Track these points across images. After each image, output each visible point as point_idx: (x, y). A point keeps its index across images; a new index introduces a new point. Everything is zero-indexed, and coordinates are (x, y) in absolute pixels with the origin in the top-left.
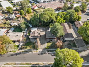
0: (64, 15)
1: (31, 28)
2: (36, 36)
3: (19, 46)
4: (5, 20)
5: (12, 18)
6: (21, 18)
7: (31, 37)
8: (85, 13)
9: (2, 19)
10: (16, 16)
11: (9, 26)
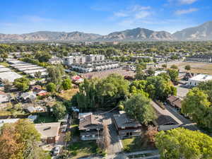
0: (143, 84)
1: (78, 113)
2: (94, 125)
3: (55, 152)
4: (10, 103)
5: (28, 98)
6: (50, 98)
7: (83, 129)
8: (179, 85)
9: (3, 103)
10: (37, 95)
11: (23, 113)
